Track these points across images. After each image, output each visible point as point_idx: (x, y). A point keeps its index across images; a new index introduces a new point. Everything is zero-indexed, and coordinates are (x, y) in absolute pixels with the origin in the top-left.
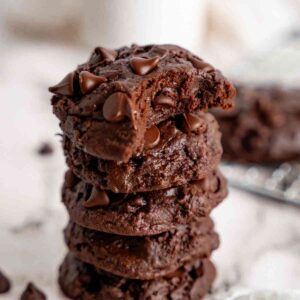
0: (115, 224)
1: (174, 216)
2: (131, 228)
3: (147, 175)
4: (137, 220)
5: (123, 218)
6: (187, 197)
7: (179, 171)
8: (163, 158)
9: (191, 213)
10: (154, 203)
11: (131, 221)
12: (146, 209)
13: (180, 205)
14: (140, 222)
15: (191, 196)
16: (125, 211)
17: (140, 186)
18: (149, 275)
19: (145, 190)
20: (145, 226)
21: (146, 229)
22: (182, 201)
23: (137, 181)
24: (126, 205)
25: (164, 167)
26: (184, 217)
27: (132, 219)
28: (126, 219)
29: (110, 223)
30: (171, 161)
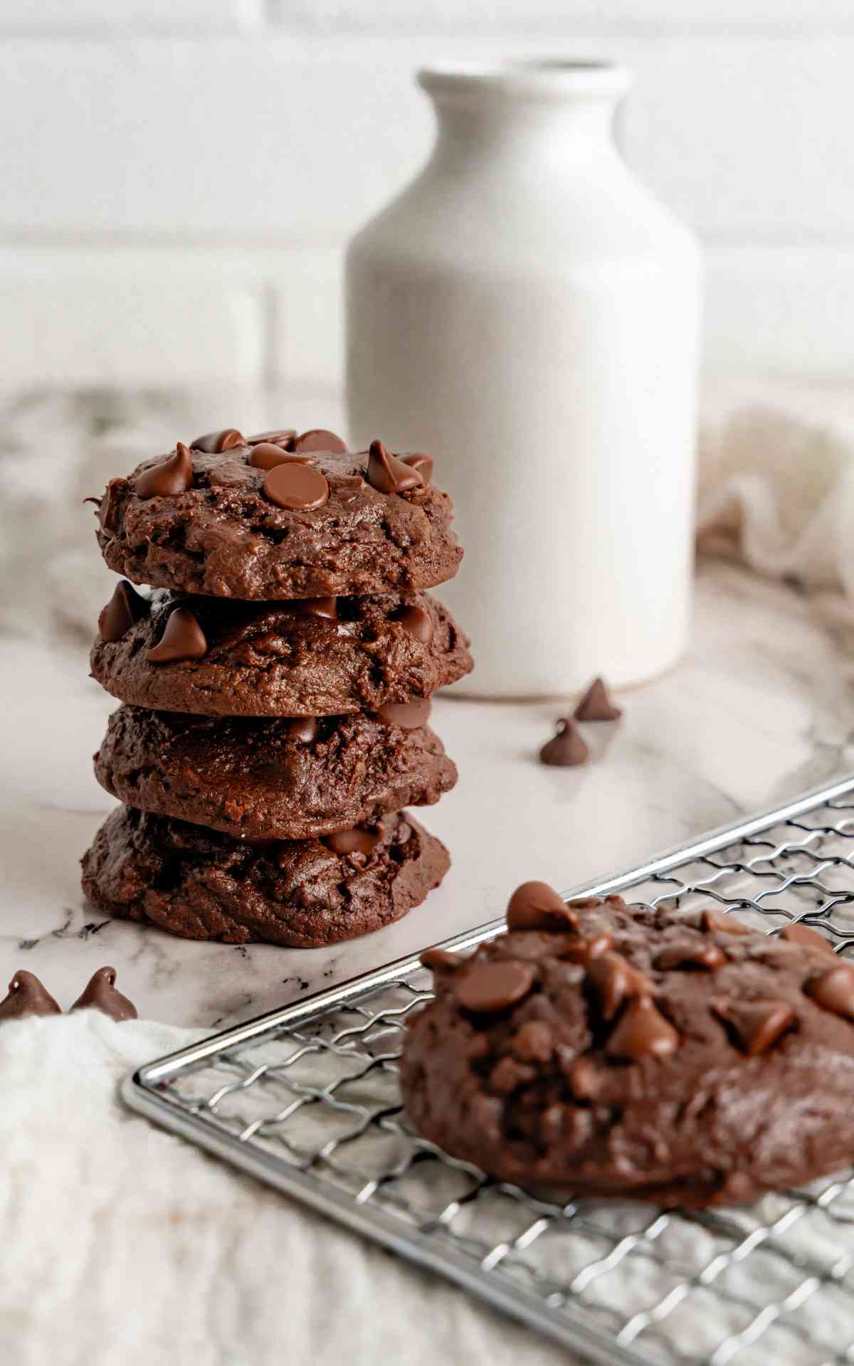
0: (220, 691)
1: (354, 679)
2: (256, 698)
3: (298, 563)
4: (271, 680)
5: (238, 678)
6: (383, 640)
7: (370, 564)
8: (335, 534)
9: (392, 674)
10: (309, 649)
11: (257, 684)
12: (292, 661)
13: (368, 654)
14: (277, 686)
15: (394, 638)
16: (241, 663)
17: (280, 584)
18: (296, 829)
19: (291, 595)
20: (288, 695)
21: (291, 701)
22: (373, 646)
23: (275, 572)
24: (246, 651)
25: (334, 550)
26: (377, 686)
27: (259, 678)
28: (245, 681)
29: (207, 688)
30: (351, 541)
